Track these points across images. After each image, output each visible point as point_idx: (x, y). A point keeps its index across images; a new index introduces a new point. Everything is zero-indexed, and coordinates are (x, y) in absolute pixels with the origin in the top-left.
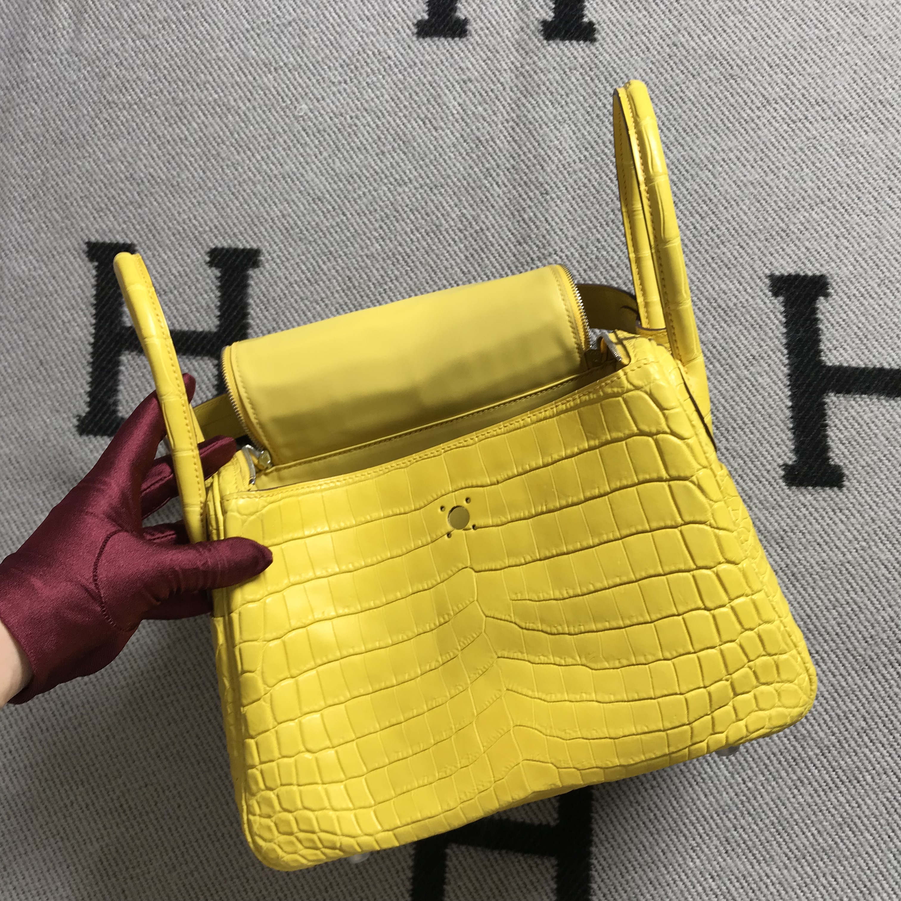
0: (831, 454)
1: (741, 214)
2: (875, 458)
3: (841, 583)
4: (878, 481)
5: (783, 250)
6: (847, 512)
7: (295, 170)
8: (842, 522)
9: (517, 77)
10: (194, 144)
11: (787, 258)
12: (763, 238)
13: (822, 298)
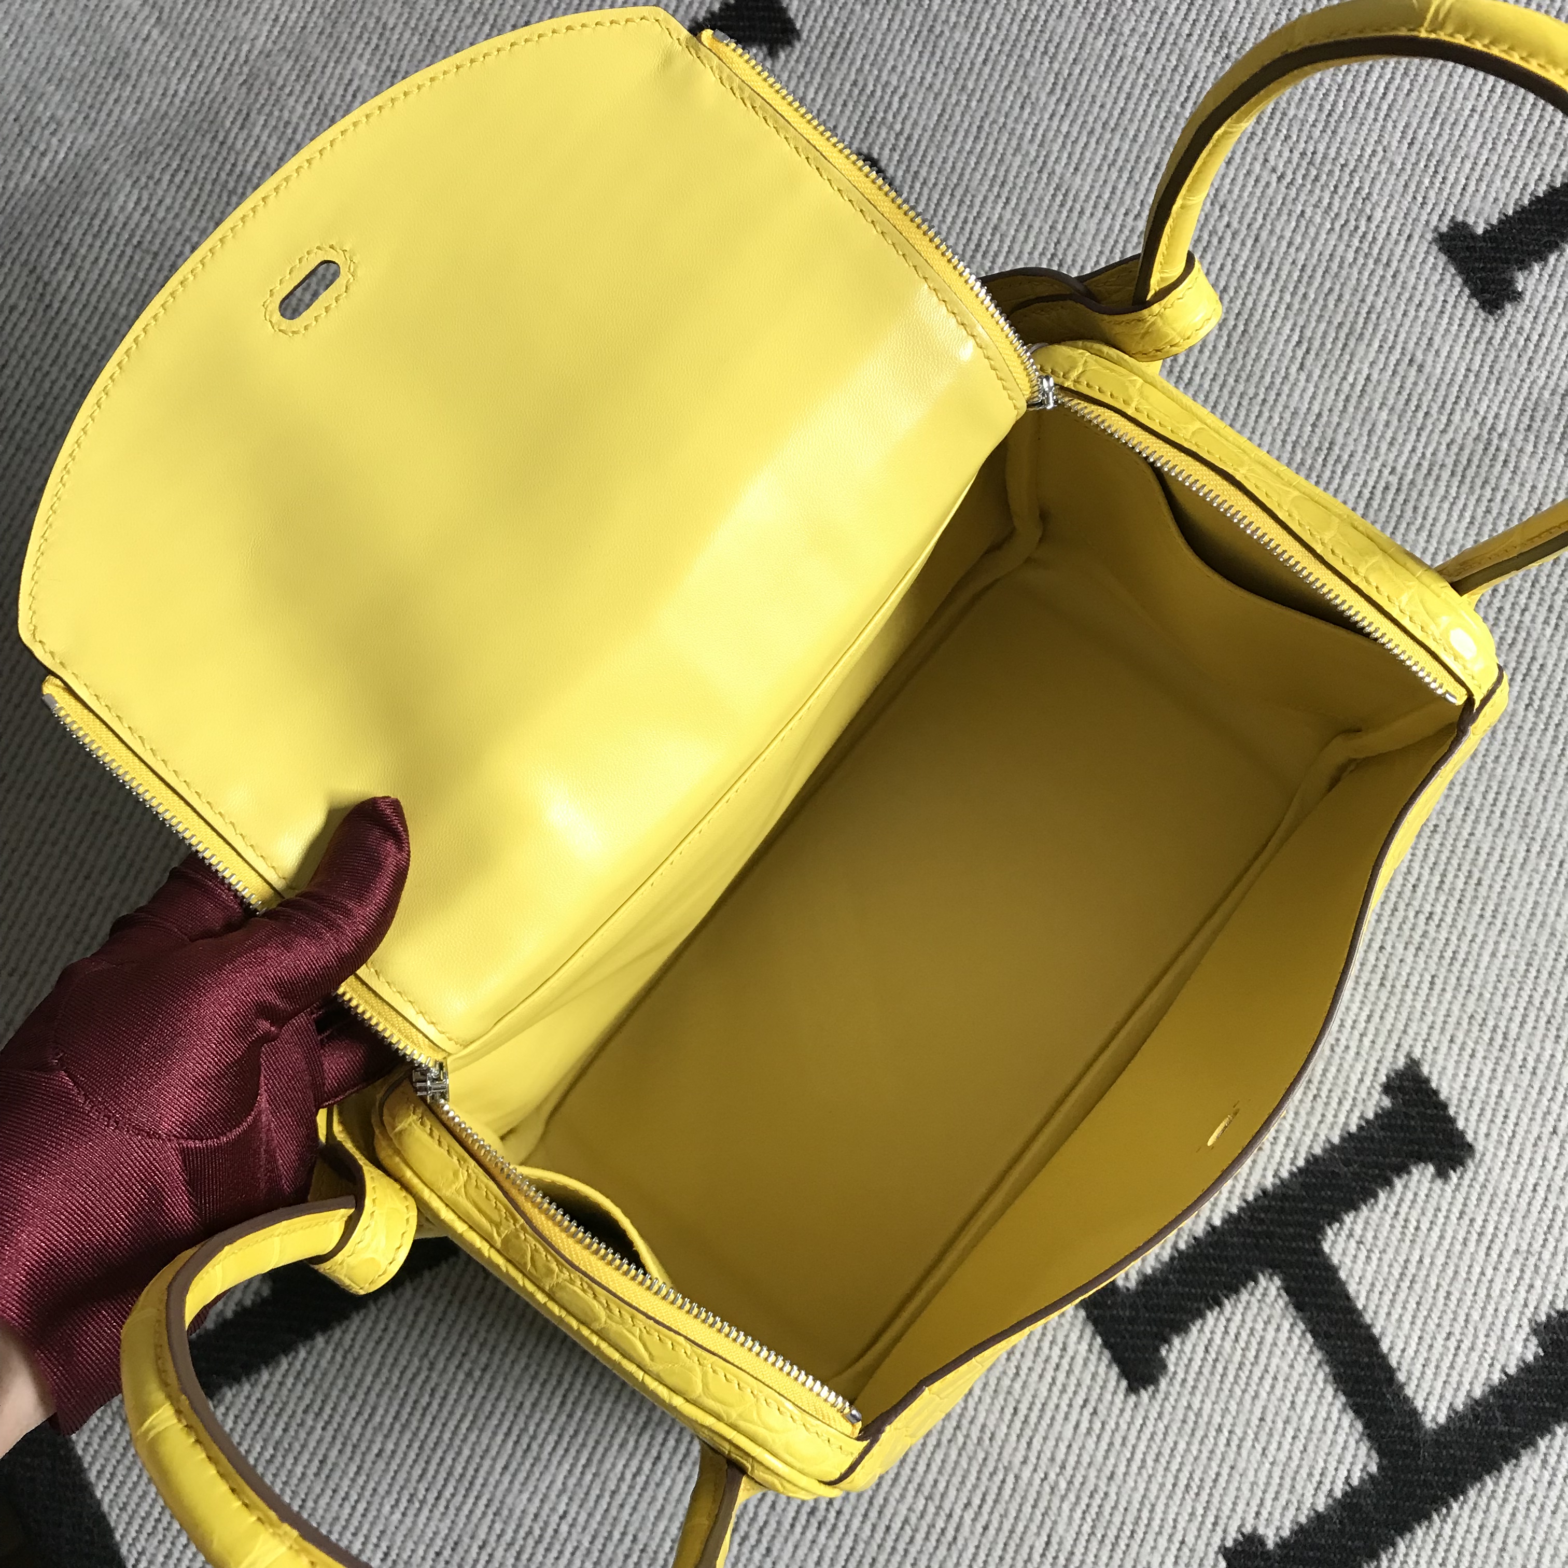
0: (1176, 1341)
1: (1489, 948)
2: (1217, 1419)
3: (975, 1487)
4: (1182, 1446)
5: (1472, 1056)
6: (1097, 1426)
7: (1082, 196)
8: (1077, 1426)
9: (1477, 438)
10: (1020, 17)
11: (1463, 1071)
12: (1469, 1010)
13: (1431, 1169)
